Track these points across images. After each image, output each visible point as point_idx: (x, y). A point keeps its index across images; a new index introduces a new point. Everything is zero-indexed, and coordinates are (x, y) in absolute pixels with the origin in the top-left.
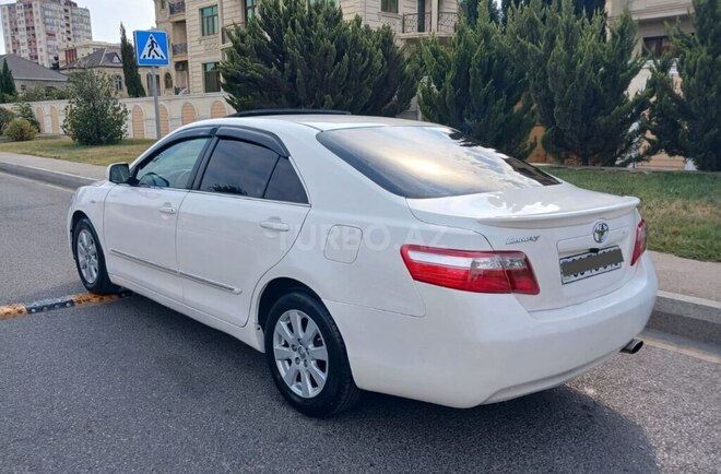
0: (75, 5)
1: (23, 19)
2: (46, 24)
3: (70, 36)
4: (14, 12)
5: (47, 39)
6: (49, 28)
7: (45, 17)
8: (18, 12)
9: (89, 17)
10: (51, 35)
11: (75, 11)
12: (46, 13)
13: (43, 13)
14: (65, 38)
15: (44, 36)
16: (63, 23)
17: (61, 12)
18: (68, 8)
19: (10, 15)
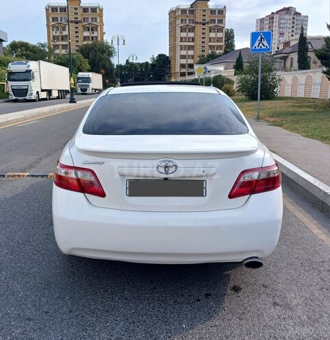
0: (300, 14)
1: (267, 26)
2: (280, 28)
3: (294, 34)
4: (263, 23)
5: (279, 37)
6: (281, 30)
7: (280, 24)
8: (265, 22)
9: (307, 21)
10: (282, 34)
11: (299, 18)
12: (281, 21)
13: (279, 21)
14: (290, 35)
15: (278, 35)
16: (290, 26)
17: (290, 20)
18: (295, 17)
19: (261, 25)
